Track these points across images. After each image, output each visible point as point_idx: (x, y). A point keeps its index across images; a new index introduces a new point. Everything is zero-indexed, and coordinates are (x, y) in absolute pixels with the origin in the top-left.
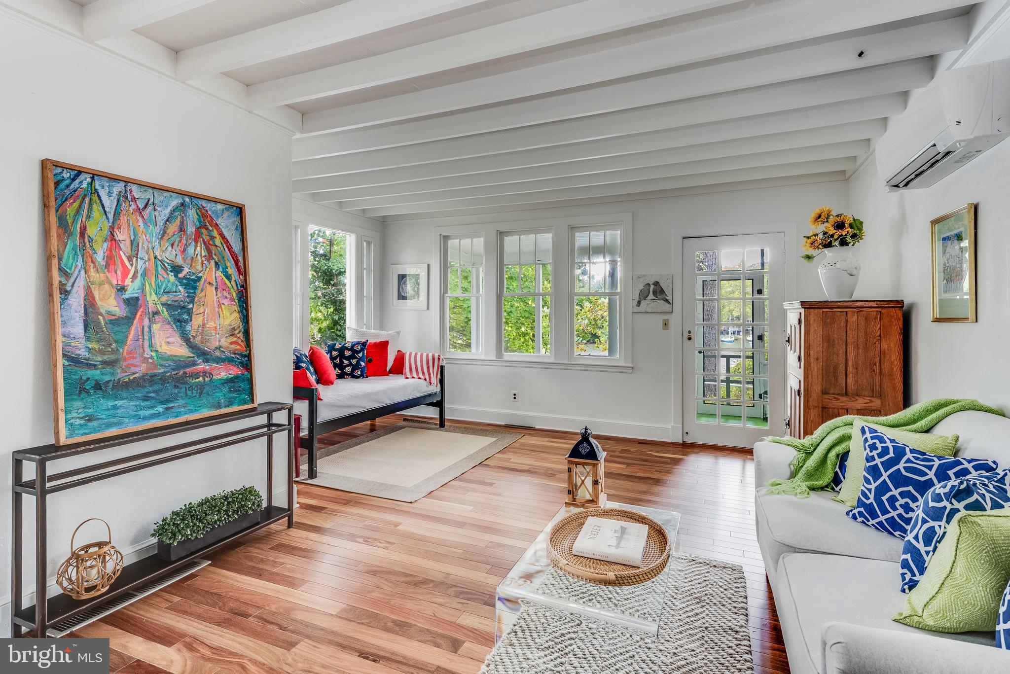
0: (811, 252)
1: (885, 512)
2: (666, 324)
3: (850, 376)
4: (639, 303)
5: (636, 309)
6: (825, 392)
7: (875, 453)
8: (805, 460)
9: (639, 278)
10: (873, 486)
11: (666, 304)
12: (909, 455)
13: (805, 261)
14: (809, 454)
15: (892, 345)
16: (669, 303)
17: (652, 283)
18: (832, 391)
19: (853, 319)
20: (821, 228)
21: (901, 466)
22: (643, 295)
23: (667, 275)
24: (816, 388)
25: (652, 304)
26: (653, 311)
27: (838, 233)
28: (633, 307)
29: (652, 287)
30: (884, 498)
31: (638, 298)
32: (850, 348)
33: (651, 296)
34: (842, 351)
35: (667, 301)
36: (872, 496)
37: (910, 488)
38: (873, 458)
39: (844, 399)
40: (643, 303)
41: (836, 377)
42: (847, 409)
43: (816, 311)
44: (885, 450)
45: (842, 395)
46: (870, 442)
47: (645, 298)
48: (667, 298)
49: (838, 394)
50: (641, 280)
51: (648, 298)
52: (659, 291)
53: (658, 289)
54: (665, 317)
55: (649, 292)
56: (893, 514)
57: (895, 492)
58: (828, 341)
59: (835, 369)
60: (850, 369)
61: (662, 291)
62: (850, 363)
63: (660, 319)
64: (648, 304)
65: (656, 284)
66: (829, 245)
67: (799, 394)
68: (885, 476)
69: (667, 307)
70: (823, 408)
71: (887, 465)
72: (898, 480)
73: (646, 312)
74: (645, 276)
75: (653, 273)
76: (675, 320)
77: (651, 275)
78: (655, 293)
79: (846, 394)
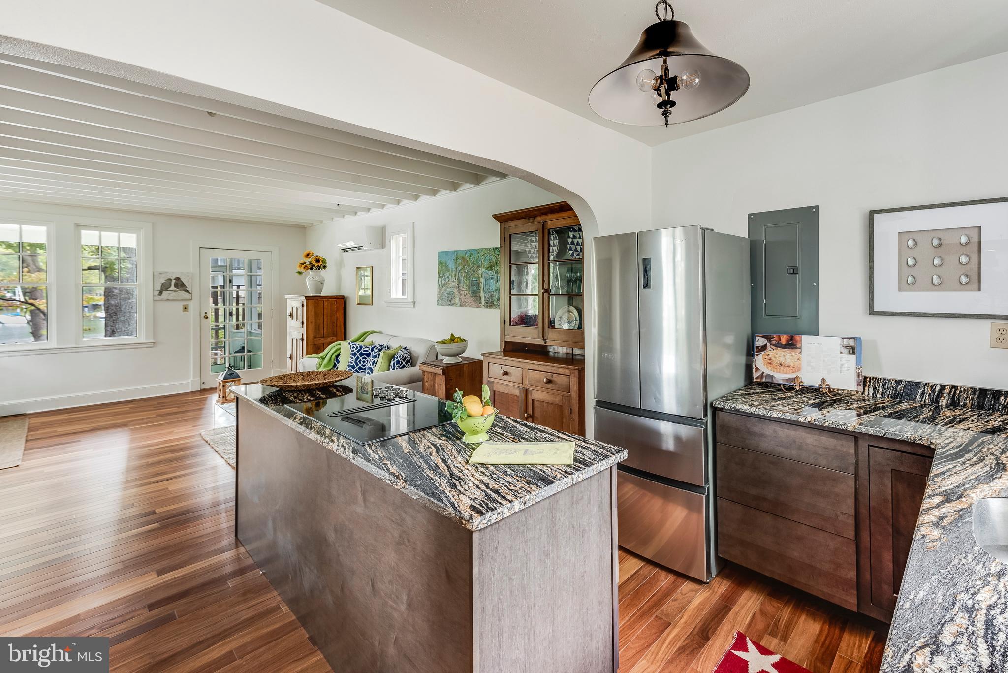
0: (302, 270)
1: (357, 365)
2: (185, 308)
3: (325, 329)
4: (161, 293)
5: (158, 298)
6: (315, 337)
7: (354, 349)
8: (322, 362)
9: (160, 274)
10: (354, 358)
11: (187, 294)
12: (364, 347)
13: (298, 275)
14: (323, 359)
15: (340, 314)
16: (189, 293)
17: (174, 278)
18: (318, 336)
19: (326, 304)
20: (308, 261)
21: (362, 350)
22: (165, 287)
23: (188, 273)
24: (311, 336)
25: (174, 294)
26: (175, 299)
27: (317, 264)
28: (154, 296)
29: (174, 281)
30: (358, 361)
31: (159, 289)
32: (325, 317)
33: (173, 288)
34: (322, 318)
35: (187, 291)
36: (354, 362)
37: (365, 356)
38: (354, 350)
39: (322, 339)
40: (165, 293)
41: (319, 331)
42: (323, 344)
43: (311, 301)
44: (357, 347)
45: (322, 338)
46: (352, 346)
47: (167, 289)
48: (187, 289)
49: (320, 338)
50: (163, 275)
51: (170, 289)
52: (180, 284)
53: (180, 283)
54: (185, 303)
55: (171, 285)
56: (360, 365)
57: (361, 358)
58: (316, 314)
59: (319, 326)
60: (325, 326)
61: (183, 285)
62: (325, 323)
63: (180, 305)
64: (169, 294)
65: (178, 279)
66: (311, 269)
67: (302, 340)
68: (358, 354)
69: (187, 296)
70: (314, 344)
71: (358, 351)
72: (361, 354)
73: (168, 300)
74: (166, 272)
75: (174, 271)
76: (192, 305)
77: (173, 273)
78: (176, 285)
79: (323, 337)
